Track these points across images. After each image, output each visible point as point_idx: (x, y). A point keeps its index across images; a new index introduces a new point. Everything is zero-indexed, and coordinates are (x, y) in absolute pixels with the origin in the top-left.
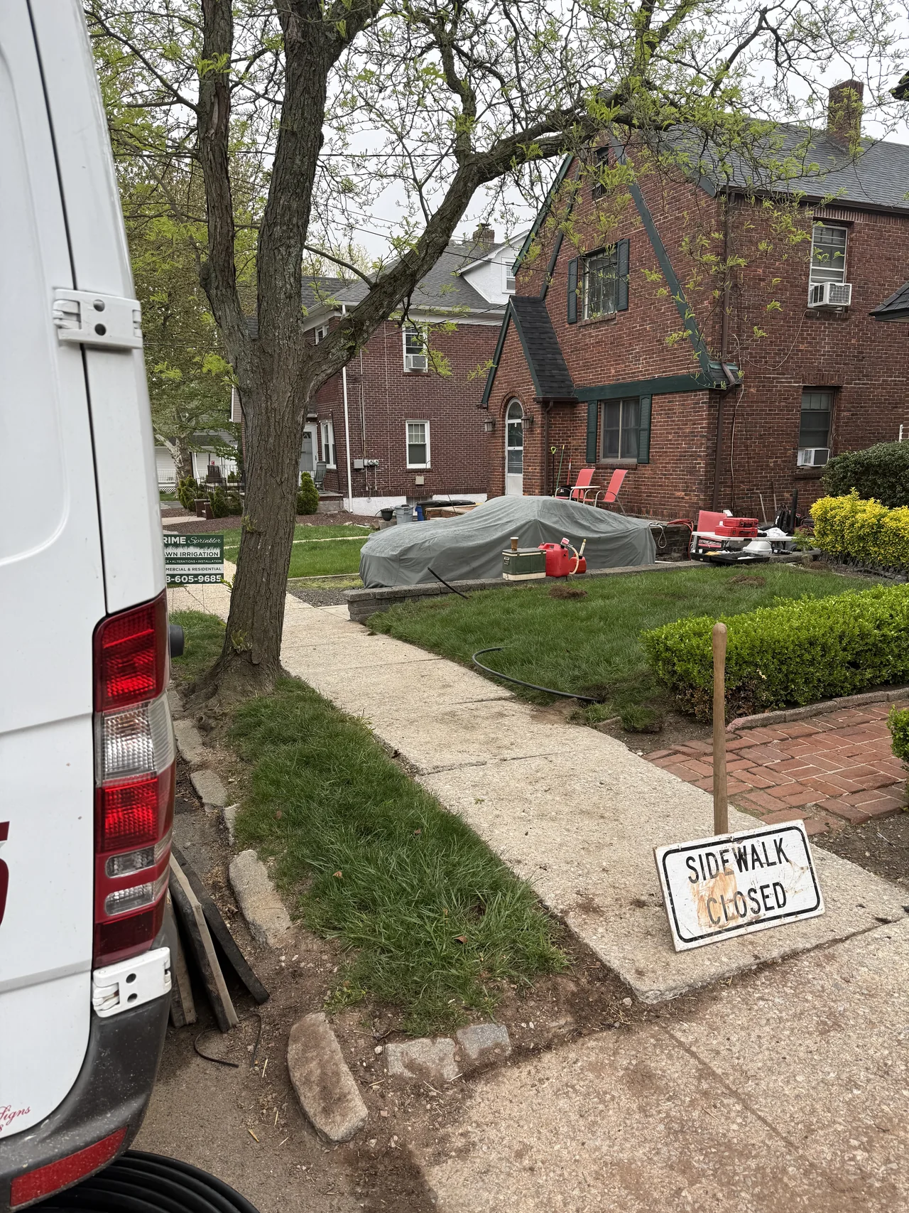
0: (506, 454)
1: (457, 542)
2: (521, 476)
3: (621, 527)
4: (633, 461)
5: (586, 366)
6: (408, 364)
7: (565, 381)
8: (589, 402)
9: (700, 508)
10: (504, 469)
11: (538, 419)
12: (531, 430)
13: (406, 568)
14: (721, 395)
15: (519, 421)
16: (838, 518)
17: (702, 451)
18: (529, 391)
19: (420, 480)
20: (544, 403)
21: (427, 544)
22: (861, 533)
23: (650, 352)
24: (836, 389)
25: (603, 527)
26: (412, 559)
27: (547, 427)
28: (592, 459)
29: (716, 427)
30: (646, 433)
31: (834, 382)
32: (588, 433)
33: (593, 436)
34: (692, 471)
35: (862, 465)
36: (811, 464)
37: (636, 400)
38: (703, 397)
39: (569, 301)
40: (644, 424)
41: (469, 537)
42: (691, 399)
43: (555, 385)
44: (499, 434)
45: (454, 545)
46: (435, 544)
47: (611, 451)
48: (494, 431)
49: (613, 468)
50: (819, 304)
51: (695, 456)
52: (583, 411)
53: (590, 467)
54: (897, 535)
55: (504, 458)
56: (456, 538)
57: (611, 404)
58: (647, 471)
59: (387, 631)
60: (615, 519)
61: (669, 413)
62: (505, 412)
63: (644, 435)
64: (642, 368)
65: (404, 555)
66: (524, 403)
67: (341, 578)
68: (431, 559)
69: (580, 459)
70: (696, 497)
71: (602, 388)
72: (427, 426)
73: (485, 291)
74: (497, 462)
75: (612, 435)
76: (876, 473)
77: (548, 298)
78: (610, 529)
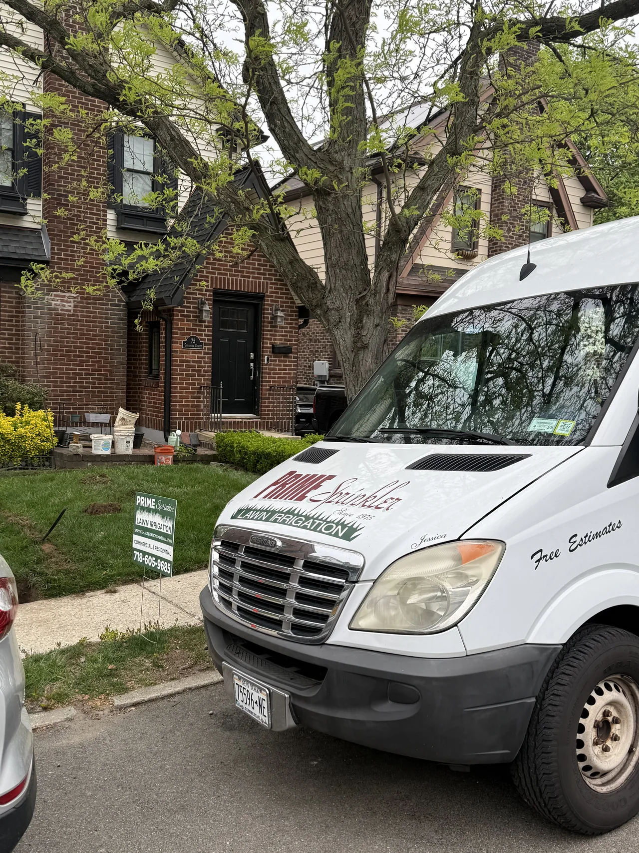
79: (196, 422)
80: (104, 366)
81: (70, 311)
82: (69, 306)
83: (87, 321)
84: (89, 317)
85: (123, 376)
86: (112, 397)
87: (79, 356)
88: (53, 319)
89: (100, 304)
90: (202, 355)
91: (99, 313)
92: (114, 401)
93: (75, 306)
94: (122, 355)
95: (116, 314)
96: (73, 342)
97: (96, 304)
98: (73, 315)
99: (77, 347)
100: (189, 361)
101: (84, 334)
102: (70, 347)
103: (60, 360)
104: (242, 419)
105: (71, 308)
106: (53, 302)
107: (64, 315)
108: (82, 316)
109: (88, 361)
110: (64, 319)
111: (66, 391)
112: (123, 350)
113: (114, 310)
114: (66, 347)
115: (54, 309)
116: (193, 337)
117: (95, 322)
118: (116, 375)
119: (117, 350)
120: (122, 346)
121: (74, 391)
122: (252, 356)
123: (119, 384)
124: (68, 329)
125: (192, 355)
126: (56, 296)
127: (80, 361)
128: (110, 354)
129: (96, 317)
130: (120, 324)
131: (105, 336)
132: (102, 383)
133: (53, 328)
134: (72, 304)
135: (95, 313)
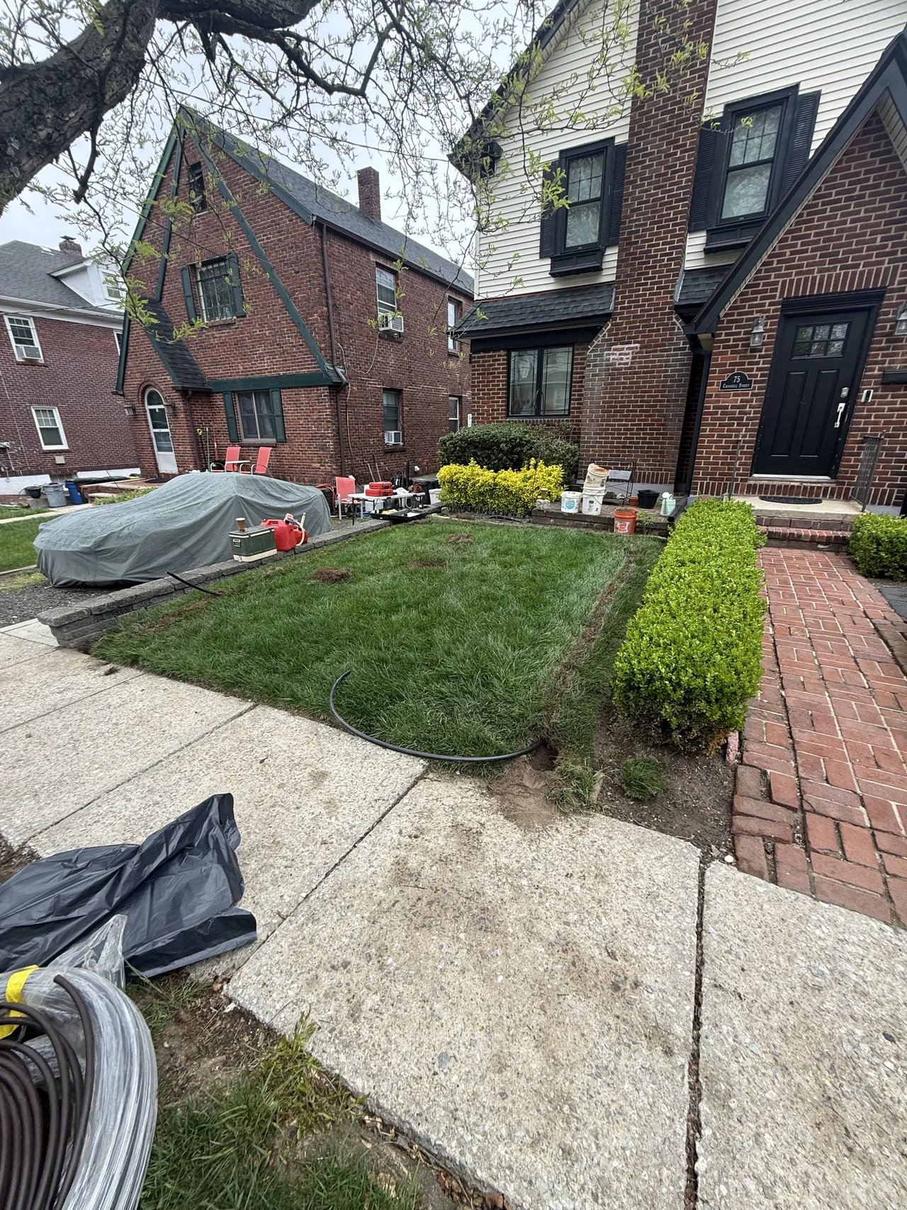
0: (153, 436)
1: (161, 525)
2: (172, 453)
3: (304, 496)
4: (273, 441)
5: (215, 363)
6: (21, 354)
7: (197, 374)
8: (224, 393)
9: (335, 475)
10: (153, 448)
11: (180, 405)
12: (175, 415)
13: (108, 559)
14: (337, 388)
15: (162, 407)
16: (461, 480)
17: (329, 433)
18: (165, 382)
19: (60, 460)
20: (184, 392)
21: (126, 531)
22: (482, 490)
23: (272, 354)
24: (399, 392)
25: (290, 497)
26: (112, 549)
27: (190, 412)
28: (235, 440)
29: (336, 414)
30: (280, 419)
31: (398, 386)
32: (227, 418)
33: (231, 420)
34: (323, 448)
35: (466, 442)
36: (393, 442)
37: (266, 393)
38: (324, 391)
39: (186, 305)
40: (277, 412)
41: (173, 519)
42: (314, 392)
43: (189, 377)
44: (141, 418)
45: (159, 529)
46: (137, 530)
47: (250, 432)
48: (135, 416)
49: (258, 446)
50: (385, 328)
51: (324, 436)
52: (219, 400)
53: (234, 446)
54: (507, 490)
55: (151, 439)
56: (159, 522)
57: (244, 394)
58: (286, 449)
59: (133, 662)
60: (297, 489)
61: (297, 403)
62: (143, 398)
63: (279, 420)
64: (267, 366)
65: (99, 546)
66: (162, 391)
67: (12, 576)
68: (135, 546)
69: (224, 440)
70: (329, 467)
71: (234, 381)
72: (56, 412)
73: (87, 295)
74: (146, 442)
75: (249, 420)
76: (476, 447)
77: (165, 301)
78: (297, 498)
79: (725, 484)
80: (657, 420)
81: (627, 364)
82: (627, 359)
83: (644, 373)
84: (647, 367)
85: (678, 429)
86: (663, 452)
87: (632, 411)
88: (609, 375)
89: (661, 351)
90: (749, 397)
91: (659, 361)
92: (664, 457)
93: (633, 358)
94: (680, 406)
95: (679, 360)
96: (627, 397)
97: (656, 351)
98: (630, 368)
99: (631, 402)
100: (727, 407)
101: (640, 387)
102: (624, 402)
103: (613, 416)
104: (802, 482)
105: (629, 361)
106: (612, 357)
107: (621, 369)
108: (640, 368)
109: (641, 416)
110: (620, 374)
111: (616, 447)
112: (682, 401)
113: (677, 355)
114: (620, 402)
115: (613, 364)
116: (737, 374)
117: (653, 372)
118: (670, 430)
119: (674, 401)
120: (681, 396)
121: (623, 447)
122: (845, 392)
123: (672, 439)
124: (624, 383)
125: (732, 400)
126: (615, 350)
127: (633, 416)
128: (666, 406)
129: (655, 367)
130: (682, 370)
131: (663, 386)
132: (654, 439)
133: (610, 384)
134: (630, 356)
135: (654, 362)
